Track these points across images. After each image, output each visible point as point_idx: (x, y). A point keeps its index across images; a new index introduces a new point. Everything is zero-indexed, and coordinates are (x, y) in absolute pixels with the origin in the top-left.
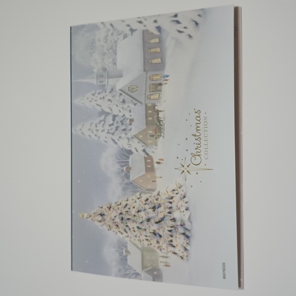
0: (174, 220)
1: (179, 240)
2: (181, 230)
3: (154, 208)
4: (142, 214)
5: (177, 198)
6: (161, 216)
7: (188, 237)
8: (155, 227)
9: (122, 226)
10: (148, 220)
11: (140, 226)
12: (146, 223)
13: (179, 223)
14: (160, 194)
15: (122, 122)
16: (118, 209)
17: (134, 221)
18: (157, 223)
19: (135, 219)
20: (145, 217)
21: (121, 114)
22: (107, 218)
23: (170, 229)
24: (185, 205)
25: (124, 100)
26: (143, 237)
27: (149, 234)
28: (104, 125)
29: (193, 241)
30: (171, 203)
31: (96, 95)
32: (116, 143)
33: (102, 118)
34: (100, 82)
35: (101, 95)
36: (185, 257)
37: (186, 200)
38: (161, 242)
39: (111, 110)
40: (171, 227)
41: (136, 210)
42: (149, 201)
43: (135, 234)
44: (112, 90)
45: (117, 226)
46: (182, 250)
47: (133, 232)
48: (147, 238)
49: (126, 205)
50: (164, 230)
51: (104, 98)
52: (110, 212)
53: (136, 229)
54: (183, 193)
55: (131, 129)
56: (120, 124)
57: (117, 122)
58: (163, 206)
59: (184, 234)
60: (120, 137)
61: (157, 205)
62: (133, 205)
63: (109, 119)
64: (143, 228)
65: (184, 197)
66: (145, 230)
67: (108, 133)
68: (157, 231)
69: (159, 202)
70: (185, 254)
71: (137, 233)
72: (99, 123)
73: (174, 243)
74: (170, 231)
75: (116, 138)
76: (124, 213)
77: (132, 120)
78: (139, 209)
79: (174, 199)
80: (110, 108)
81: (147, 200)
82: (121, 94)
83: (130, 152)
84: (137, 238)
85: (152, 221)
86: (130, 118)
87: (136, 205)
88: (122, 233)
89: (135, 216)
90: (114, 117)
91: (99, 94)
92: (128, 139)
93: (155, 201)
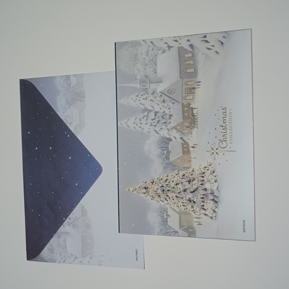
0: (205, 189)
1: (209, 205)
2: (211, 197)
3: (189, 181)
4: (180, 186)
5: (208, 173)
6: (195, 187)
7: (216, 202)
8: (190, 196)
9: (163, 196)
10: (185, 191)
11: (178, 195)
12: (183, 193)
13: (209, 192)
14: (194, 170)
15: (162, 117)
16: (160, 183)
17: (173, 192)
18: (192, 192)
19: (174, 190)
20: (182, 189)
21: (162, 111)
22: (151, 191)
23: (203, 196)
24: (214, 178)
25: (164, 100)
26: (180, 204)
27: (185, 201)
28: (147, 119)
29: (221, 205)
30: (203, 177)
31: (140, 96)
32: (158, 133)
33: (146, 114)
34: (143, 86)
35: (144, 97)
36: (214, 218)
37: (215, 174)
38: (195, 207)
39: (153, 108)
40: (203, 195)
41: (175, 183)
42: (185, 176)
43: (174, 201)
44: (154, 92)
45: (159, 196)
46: (212, 212)
47: (172, 200)
48: (184, 204)
49: (167, 180)
50: (197, 198)
51: (146, 98)
52: (153, 186)
53: (175, 198)
54: (213, 170)
55: (170, 122)
56: (161, 119)
57: (159, 117)
58: (196, 180)
59: (213, 200)
60: (161, 128)
61: (192, 179)
62: (172, 180)
63: (152, 115)
64: (181, 196)
65: (214, 172)
66: (182, 198)
67: (151, 125)
68: (192, 199)
69: (193, 176)
70: (214, 215)
71: (176, 201)
72: (143, 118)
73: (205, 207)
74: (202, 198)
75: (157, 129)
76: (165, 186)
77: (171, 116)
78: (177, 183)
79: (205, 174)
80: (152, 106)
81: (184, 175)
82: (161, 96)
83: (170, 140)
84: (176, 205)
85: (188, 191)
86: (170, 114)
87: (175, 179)
88: (163, 202)
89: (174, 188)
90: (156, 113)
91: (142, 95)
92: (168, 129)
93: (190, 176)
